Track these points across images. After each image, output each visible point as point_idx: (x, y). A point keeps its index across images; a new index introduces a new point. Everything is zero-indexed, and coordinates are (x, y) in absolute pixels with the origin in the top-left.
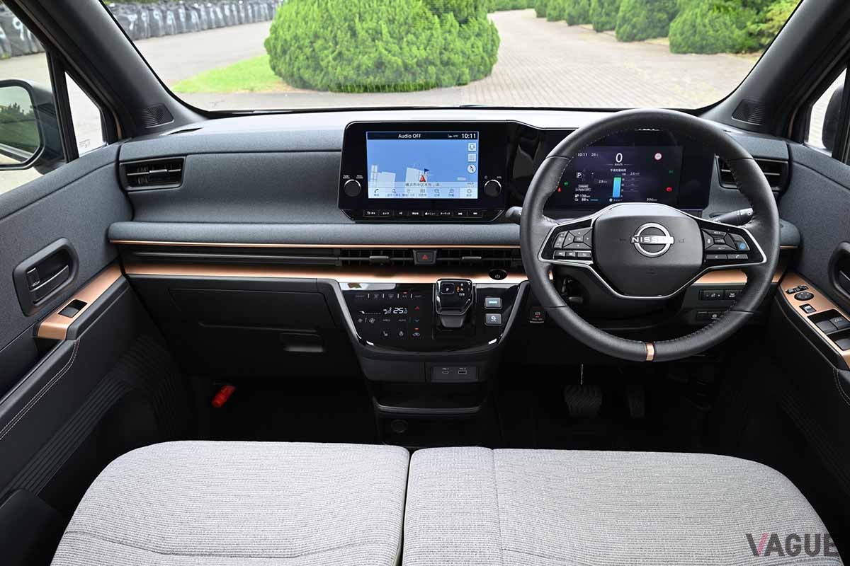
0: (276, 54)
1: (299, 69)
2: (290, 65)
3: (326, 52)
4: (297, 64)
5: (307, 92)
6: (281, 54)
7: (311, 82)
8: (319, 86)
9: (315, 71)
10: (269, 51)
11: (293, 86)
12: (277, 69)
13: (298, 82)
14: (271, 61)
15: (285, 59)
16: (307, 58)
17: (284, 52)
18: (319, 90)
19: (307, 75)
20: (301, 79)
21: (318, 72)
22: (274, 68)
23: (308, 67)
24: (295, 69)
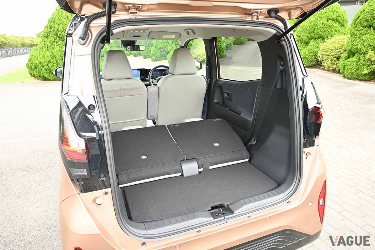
0: (32, 69)
1: (43, 74)
2: (38, 72)
3: (54, 67)
4: (42, 72)
5: (47, 81)
6: (34, 69)
7: (48, 78)
8: (52, 79)
9: (50, 74)
10: (28, 68)
11: (40, 80)
12: (32, 74)
13: (43, 78)
14: (29, 72)
15: (36, 70)
16: (46, 69)
17: (36, 68)
18: (52, 80)
19: (46, 75)
20: (44, 77)
21: (51, 74)
22: (31, 74)
23: (47, 73)
24: (41, 74)
